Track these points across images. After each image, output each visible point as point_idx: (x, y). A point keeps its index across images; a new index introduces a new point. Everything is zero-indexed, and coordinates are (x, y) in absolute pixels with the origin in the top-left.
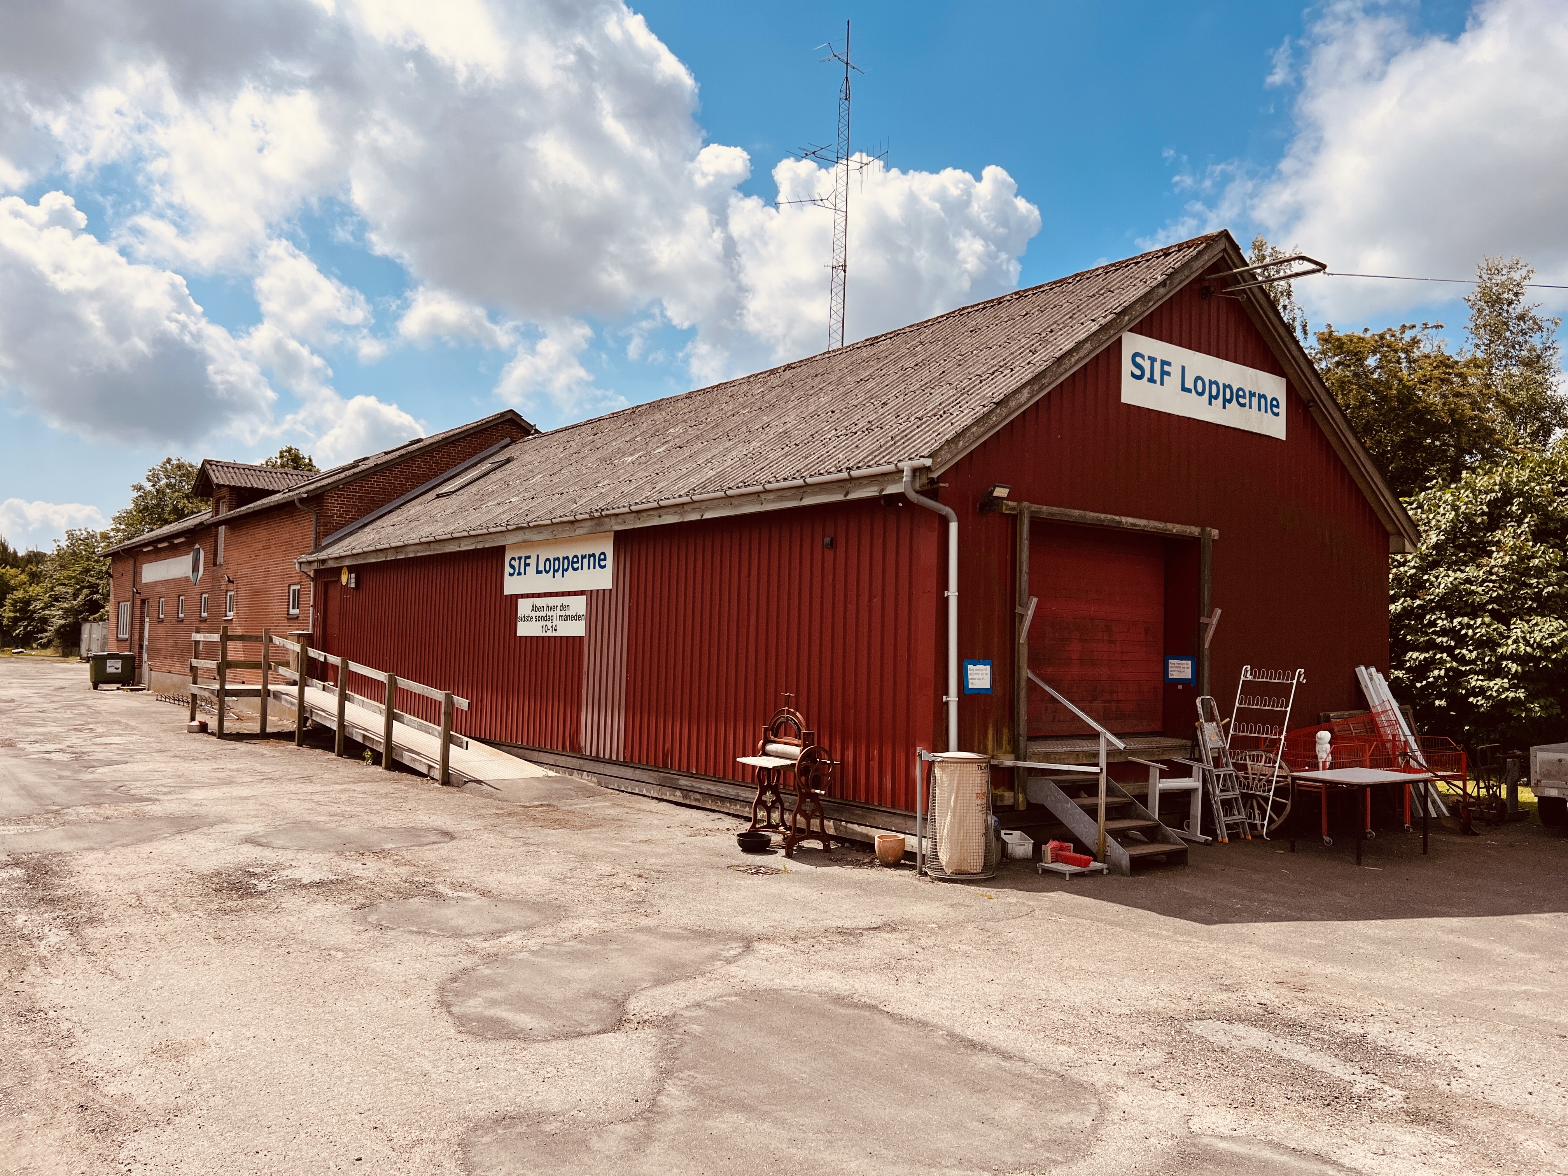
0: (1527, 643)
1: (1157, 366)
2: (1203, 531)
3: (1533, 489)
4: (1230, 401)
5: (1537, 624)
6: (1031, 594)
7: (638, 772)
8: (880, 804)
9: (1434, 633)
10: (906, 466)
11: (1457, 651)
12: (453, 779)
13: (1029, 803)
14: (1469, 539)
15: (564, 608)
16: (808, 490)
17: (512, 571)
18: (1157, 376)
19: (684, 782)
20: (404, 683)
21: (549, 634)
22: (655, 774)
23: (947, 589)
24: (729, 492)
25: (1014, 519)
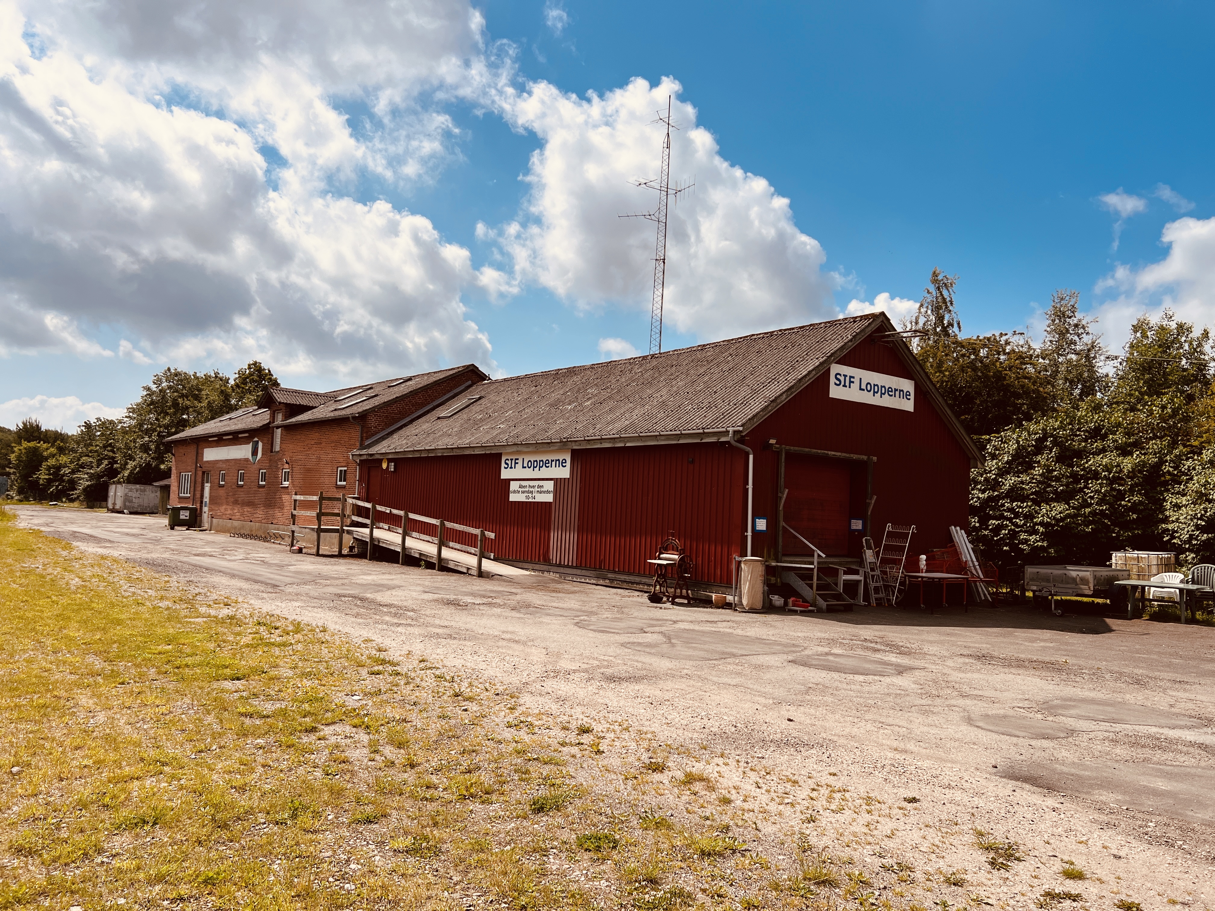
0: (1048, 517)
1: (847, 378)
2: (869, 458)
3: (1058, 433)
4: (884, 394)
5: (1054, 507)
6: (786, 487)
7: (583, 571)
8: (714, 582)
9: (1004, 510)
10: (731, 429)
11: (1014, 521)
12: (484, 574)
13: (782, 583)
14: (1024, 460)
15: (539, 487)
16: (683, 436)
17: (506, 466)
18: (847, 384)
19: (610, 575)
20: (449, 525)
21: (530, 500)
22: (594, 572)
23: (748, 484)
24: (641, 434)
25: (778, 453)
